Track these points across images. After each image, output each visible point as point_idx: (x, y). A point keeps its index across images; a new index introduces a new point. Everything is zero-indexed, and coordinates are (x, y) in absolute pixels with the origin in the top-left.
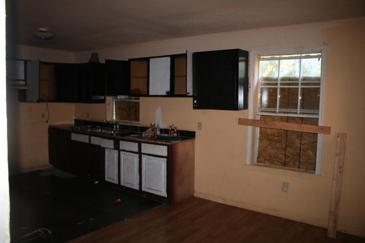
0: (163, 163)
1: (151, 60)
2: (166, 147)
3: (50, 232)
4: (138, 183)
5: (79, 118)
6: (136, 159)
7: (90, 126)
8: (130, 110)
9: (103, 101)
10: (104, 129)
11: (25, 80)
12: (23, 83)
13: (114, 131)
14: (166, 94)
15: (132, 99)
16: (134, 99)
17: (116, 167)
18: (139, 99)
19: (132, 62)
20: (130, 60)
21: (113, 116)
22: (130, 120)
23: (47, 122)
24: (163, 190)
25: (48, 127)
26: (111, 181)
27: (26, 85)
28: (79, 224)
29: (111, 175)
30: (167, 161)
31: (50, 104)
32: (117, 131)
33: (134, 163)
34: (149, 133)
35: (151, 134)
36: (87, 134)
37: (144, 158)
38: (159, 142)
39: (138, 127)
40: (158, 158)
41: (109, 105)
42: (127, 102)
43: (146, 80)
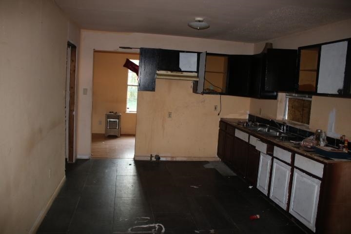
0: (316, 186)
1: (323, 47)
2: (322, 166)
3: (163, 230)
4: (287, 202)
5: (253, 114)
6: (288, 172)
7: (258, 124)
8: (303, 110)
9: (275, 98)
10: (273, 129)
11: (197, 72)
12: (196, 74)
13: (280, 133)
14: (338, 93)
15: (306, 97)
16: (308, 97)
17: (268, 175)
18: (311, 98)
19: (303, 51)
20: (300, 48)
21: (284, 115)
22: (302, 122)
23: (219, 114)
24: (312, 222)
25: (220, 120)
26: (261, 190)
27: (198, 77)
28: (196, 231)
29: (262, 184)
30: (321, 184)
31: (223, 96)
32: (283, 133)
33: (285, 176)
34: (309, 142)
35: (312, 145)
36: (247, 132)
37: (297, 173)
38: (316, 157)
39: (306, 131)
40: (311, 178)
41: (281, 102)
42: (300, 100)
43: (315, 73)
